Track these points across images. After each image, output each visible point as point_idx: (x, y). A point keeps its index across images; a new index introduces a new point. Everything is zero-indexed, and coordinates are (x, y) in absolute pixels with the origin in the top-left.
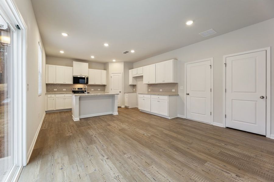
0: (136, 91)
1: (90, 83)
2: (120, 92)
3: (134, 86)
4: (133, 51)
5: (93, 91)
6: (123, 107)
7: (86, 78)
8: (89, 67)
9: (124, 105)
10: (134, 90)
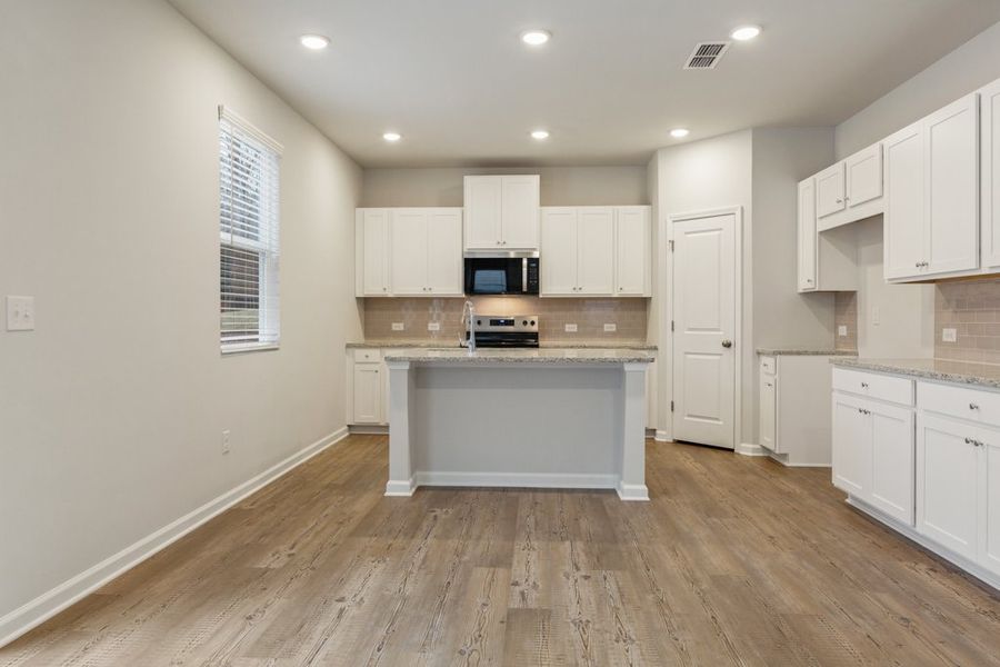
0: (853, 338)
1: (548, 288)
2: (728, 345)
3: (840, 302)
4: (746, 34)
5: (572, 334)
6: (746, 450)
7: (525, 262)
8: (546, 200)
9: (755, 441)
10: (843, 330)
